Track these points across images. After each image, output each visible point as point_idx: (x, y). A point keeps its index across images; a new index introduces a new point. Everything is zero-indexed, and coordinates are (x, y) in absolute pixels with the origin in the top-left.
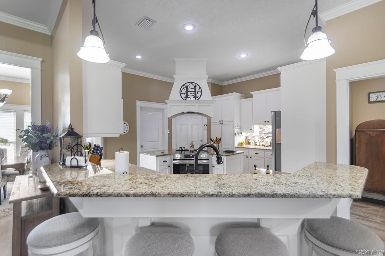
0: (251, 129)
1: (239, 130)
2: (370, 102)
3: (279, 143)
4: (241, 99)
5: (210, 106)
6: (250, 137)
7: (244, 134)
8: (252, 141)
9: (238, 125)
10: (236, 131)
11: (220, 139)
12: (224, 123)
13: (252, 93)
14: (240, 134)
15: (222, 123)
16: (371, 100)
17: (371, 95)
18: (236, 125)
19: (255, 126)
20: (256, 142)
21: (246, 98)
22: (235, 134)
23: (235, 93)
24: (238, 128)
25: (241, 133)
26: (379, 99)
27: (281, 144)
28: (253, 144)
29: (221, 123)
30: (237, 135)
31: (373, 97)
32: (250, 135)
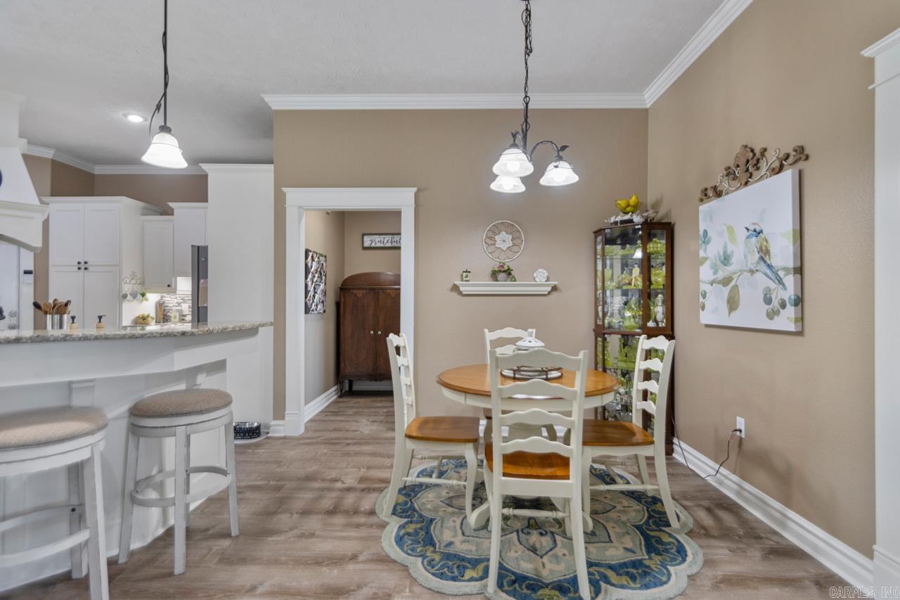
0: (169, 286)
1: (138, 288)
2: (365, 248)
3: (205, 305)
4: (143, 214)
5: (32, 218)
6: (171, 305)
7: (153, 297)
8: (173, 315)
9: (133, 276)
10: (127, 288)
11: (66, 305)
12: (91, 269)
13: (171, 204)
14: (139, 296)
15: (86, 269)
16: (366, 244)
17: (366, 238)
18: (126, 273)
19: (178, 278)
20: (183, 316)
21: (161, 214)
22: (125, 296)
23: (124, 198)
24: (133, 281)
25: (143, 295)
26: (373, 245)
27: (206, 307)
28: (177, 319)
29: (83, 268)
30: (129, 297)
31: (368, 241)
32: (171, 301)
